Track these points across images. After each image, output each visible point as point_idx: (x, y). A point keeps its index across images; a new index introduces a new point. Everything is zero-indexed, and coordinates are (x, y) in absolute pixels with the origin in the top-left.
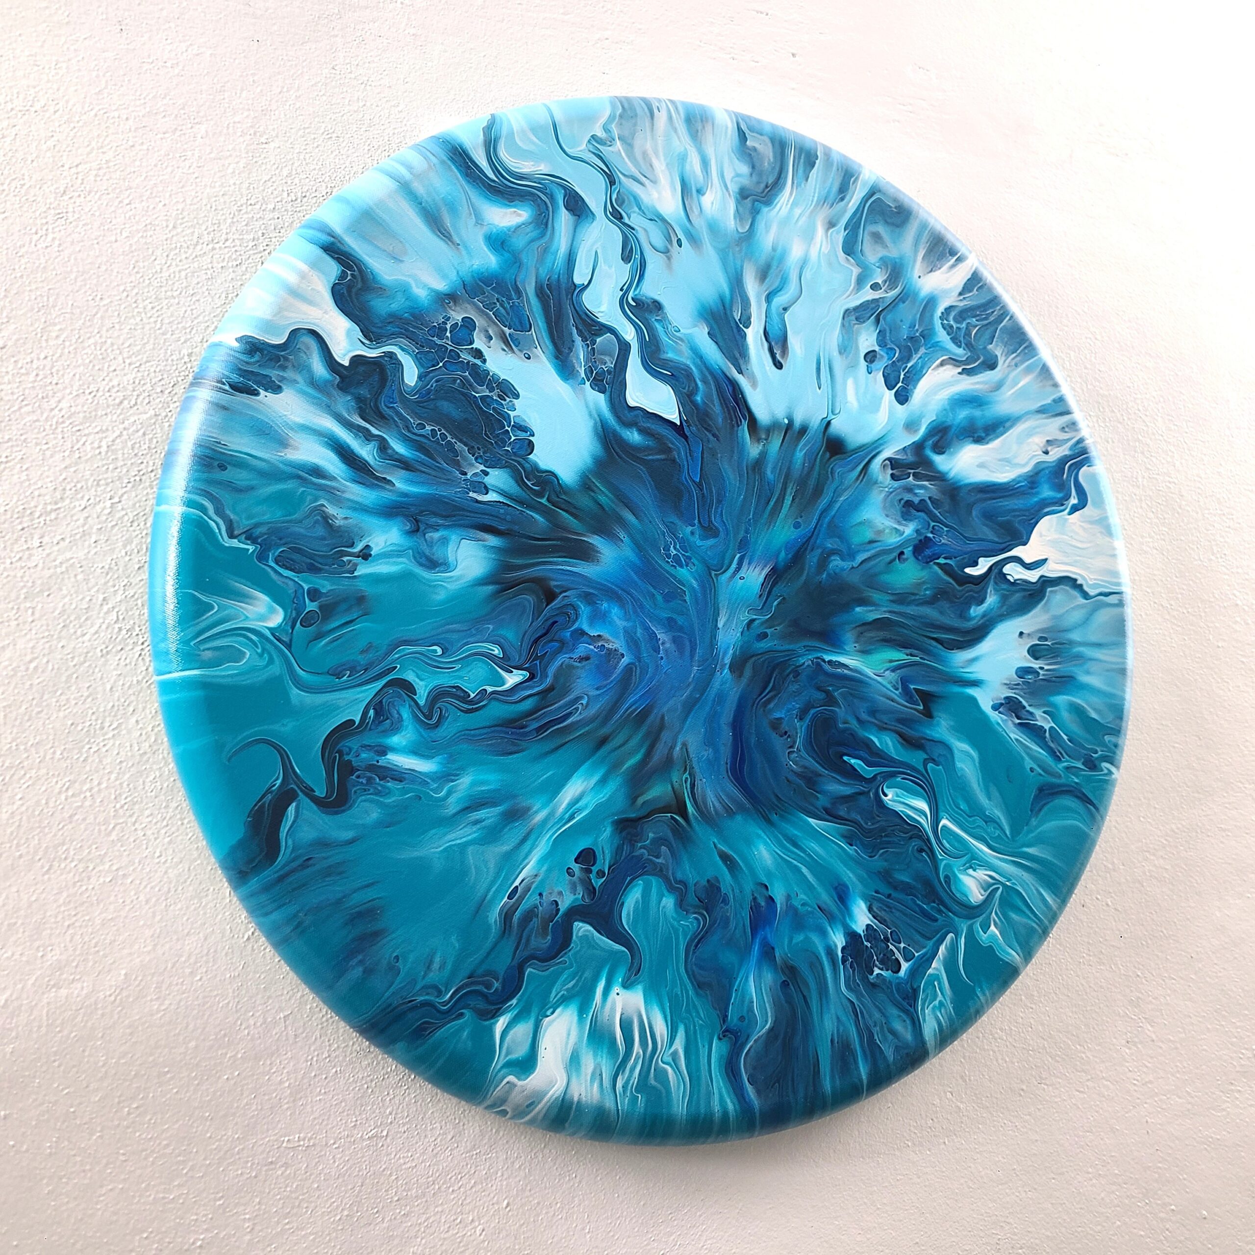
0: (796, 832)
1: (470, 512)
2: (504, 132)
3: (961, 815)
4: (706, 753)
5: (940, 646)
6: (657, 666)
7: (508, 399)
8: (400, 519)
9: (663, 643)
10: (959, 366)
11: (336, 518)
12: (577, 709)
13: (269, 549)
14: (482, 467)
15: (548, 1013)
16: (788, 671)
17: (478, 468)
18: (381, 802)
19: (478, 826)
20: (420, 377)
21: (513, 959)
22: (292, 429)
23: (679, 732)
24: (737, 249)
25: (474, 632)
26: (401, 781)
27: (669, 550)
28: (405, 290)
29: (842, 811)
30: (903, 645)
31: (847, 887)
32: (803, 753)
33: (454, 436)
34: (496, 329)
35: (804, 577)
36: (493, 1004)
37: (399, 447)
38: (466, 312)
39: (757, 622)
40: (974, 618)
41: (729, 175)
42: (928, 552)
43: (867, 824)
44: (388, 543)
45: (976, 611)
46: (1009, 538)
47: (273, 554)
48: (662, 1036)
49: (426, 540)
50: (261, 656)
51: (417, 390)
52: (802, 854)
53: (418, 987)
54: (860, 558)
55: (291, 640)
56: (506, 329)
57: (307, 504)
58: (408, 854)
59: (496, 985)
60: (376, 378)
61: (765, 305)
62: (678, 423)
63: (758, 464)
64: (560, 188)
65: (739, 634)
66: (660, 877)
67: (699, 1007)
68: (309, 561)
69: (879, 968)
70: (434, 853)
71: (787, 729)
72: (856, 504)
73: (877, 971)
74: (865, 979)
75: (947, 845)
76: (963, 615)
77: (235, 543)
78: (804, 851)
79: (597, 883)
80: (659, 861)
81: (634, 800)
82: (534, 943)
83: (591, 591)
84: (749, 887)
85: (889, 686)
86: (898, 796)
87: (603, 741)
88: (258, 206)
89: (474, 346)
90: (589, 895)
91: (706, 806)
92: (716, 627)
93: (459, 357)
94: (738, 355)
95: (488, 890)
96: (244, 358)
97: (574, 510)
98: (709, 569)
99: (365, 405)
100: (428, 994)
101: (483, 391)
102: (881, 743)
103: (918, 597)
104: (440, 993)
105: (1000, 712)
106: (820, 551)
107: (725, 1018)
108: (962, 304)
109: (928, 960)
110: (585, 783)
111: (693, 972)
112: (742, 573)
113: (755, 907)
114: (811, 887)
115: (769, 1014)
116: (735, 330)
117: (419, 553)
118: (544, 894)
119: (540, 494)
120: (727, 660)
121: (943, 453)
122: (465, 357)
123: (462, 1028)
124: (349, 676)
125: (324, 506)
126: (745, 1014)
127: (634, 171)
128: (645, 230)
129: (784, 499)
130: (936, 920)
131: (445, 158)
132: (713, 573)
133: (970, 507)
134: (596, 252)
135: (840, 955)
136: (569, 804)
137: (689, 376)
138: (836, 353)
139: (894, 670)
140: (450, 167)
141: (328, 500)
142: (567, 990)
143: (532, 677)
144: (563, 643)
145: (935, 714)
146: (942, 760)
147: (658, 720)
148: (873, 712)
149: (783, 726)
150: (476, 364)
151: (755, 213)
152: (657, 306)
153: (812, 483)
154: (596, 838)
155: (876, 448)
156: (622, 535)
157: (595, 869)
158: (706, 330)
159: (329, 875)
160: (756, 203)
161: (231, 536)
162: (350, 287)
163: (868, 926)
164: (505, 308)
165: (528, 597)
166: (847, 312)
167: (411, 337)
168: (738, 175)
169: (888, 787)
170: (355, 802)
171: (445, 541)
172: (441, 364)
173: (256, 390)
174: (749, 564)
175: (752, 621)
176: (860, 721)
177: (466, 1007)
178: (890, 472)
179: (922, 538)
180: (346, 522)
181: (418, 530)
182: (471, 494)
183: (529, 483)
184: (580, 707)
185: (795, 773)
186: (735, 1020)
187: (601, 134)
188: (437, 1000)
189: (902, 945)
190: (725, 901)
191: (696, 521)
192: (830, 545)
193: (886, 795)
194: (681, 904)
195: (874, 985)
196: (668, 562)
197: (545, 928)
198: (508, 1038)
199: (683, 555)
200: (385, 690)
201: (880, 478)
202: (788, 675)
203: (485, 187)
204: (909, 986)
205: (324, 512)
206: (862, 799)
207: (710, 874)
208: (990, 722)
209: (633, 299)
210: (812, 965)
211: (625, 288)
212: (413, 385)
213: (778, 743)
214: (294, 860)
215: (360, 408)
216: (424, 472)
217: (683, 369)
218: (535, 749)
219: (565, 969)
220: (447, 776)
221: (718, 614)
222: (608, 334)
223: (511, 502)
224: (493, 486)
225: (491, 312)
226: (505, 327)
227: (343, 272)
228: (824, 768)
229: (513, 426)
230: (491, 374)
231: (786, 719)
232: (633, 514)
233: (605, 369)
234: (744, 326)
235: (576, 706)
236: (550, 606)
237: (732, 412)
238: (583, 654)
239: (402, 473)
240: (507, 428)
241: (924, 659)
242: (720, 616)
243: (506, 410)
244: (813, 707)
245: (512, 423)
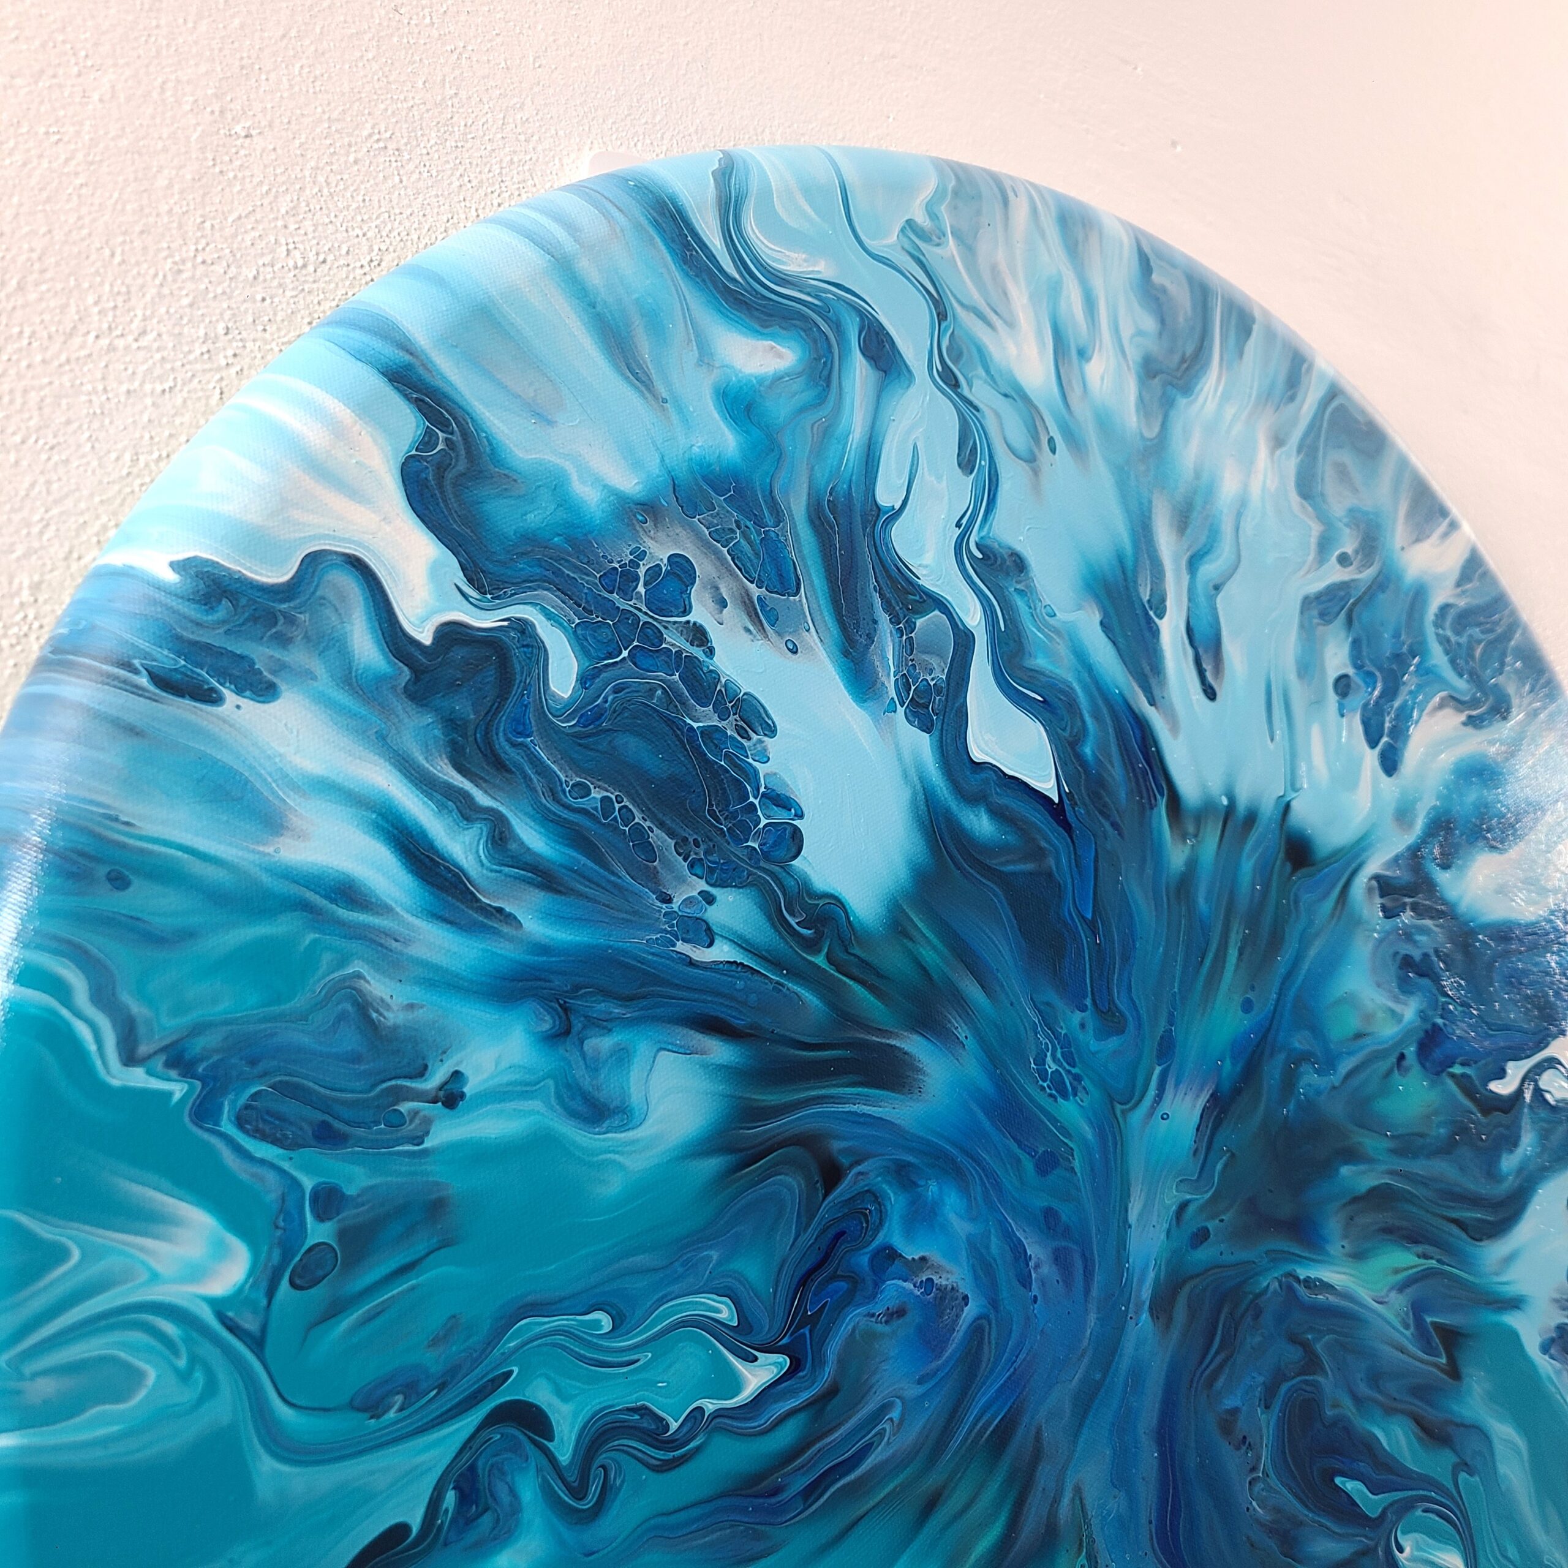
1: (677, 987)
2: (754, 187)
5: (1464, 1236)
6: (1028, 1318)
7: (755, 737)
8: (530, 1007)
9: (1037, 1266)
10: (1462, 711)
11: (388, 1007)
12: (882, 1433)
13: (224, 1090)
14: (703, 885)
16: (1243, 1307)
17: (693, 887)
20: (584, 680)
22: (294, 787)
24: (1142, 468)
25: (680, 1270)
28: (558, 486)
30: (1412, 1237)
32: (1274, 1481)
33: (649, 814)
34: (734, 585)
38: (676, 543)
39: (1191, 1208)
41: (1126, 332)
44: (504, 1064)
45: (1509, 1163)
47: (233, 1103)
49: (583, 1055)
50: (185, 1377)
51: (574, 709)
55: (264, 1329)
56: (755, 590)
57: (320, 972)
60: (490, 674)
61: (1188, 577)
62: (1056, 800)
63: (1185, 884)
64: (854, 314)
65: (1163, 1236)
68: (320, 1116)
72: (1331, 964)
76: (1492, 1174)
77: (138, 1078)
83: (910, 1158)
86: (1419, 1549)
87: (931, 1504)
88: (219, 269)
93: (662, 640)
94: (1147, 669)
96: (192, 611)
97: (876, 981)
98: (1112, 1100)
99: (465, 736)
102: (1389, 1440)
108: (1462, 603)
112: (1165, 1107)
116: (1143, 621)
117: (568, 1086)
119: (812, 945)
120: (1146, 1294)
122: (674, 640)
124: (401, 1409)
125: (359, 976)
127: (976, 297)
128: (998, 415)
129: (1225, 955)
131: (645, 223)
132: (1119, 1108)
134: (915, 447)
137: (1072, 705)
138: (1292, 677)
139: (1402, 1288)
140: (652, 239)
141: (371, 963)
143: (796, 1366)
144: (855, 1281)
148: (1375, 1378)
150: (691, 658)
151: (1167, 404)
152: (1019, 564)
153: (1267, 920)
158: (1097, 617)
160: (1169, 388)
161: (130, 1058)
162: (441, 468)
164: (750, 543)
165: (789, 1179)
166: (1307, 602)
167: (566, 589)
168: (1140, 333)
169: (1404, 1533)
171: (622, 1056)
172: (625, 654)
173: (213, 690)
174: (1177, 1085)
175: (1183, 1207)
179: (1429, 1026)
180: (410, 1016)
181: (567, 1032)
182: (681, 947)
183: (793, 921)
184: (888, 1427)
187: (922, 219)
191: (1088, 1002)
192: (1297, 1045)
199: (1069, 1072)
200: (484, 1434)
201: (1366, 913)
202: (1243, 1316)
203: (720, 292)
205: (359, 991)
206: (1367, 1564)
209: (977, 544)
212: (566, 696)
213: (1232, 1461)
215: (453, 743)
216: (580, 895)
217: (1062, 691)
221: (1129, 1196)
222: (937, 612)
223: (757, 964)
224: (723, 927)
225: (725, 550)
226: (752, 582)
227: (428, 432)
228: (1306, 1506)
229: (764, 795)
230: (723, 680)
231: (1244, 1408)
232: (983, 987)
233: (932, 683)
234: (1155, 613)
235: (879, 1427)
236: (830, 1198)
237: (1141, 780)
238: (893, 1304)
239: (539, 898)
240: (752, 799)
241: (1443, 1263)
242: (1132, 1199)
243: (750, 760)
244: (1285, 1378)
245: (762, 790)
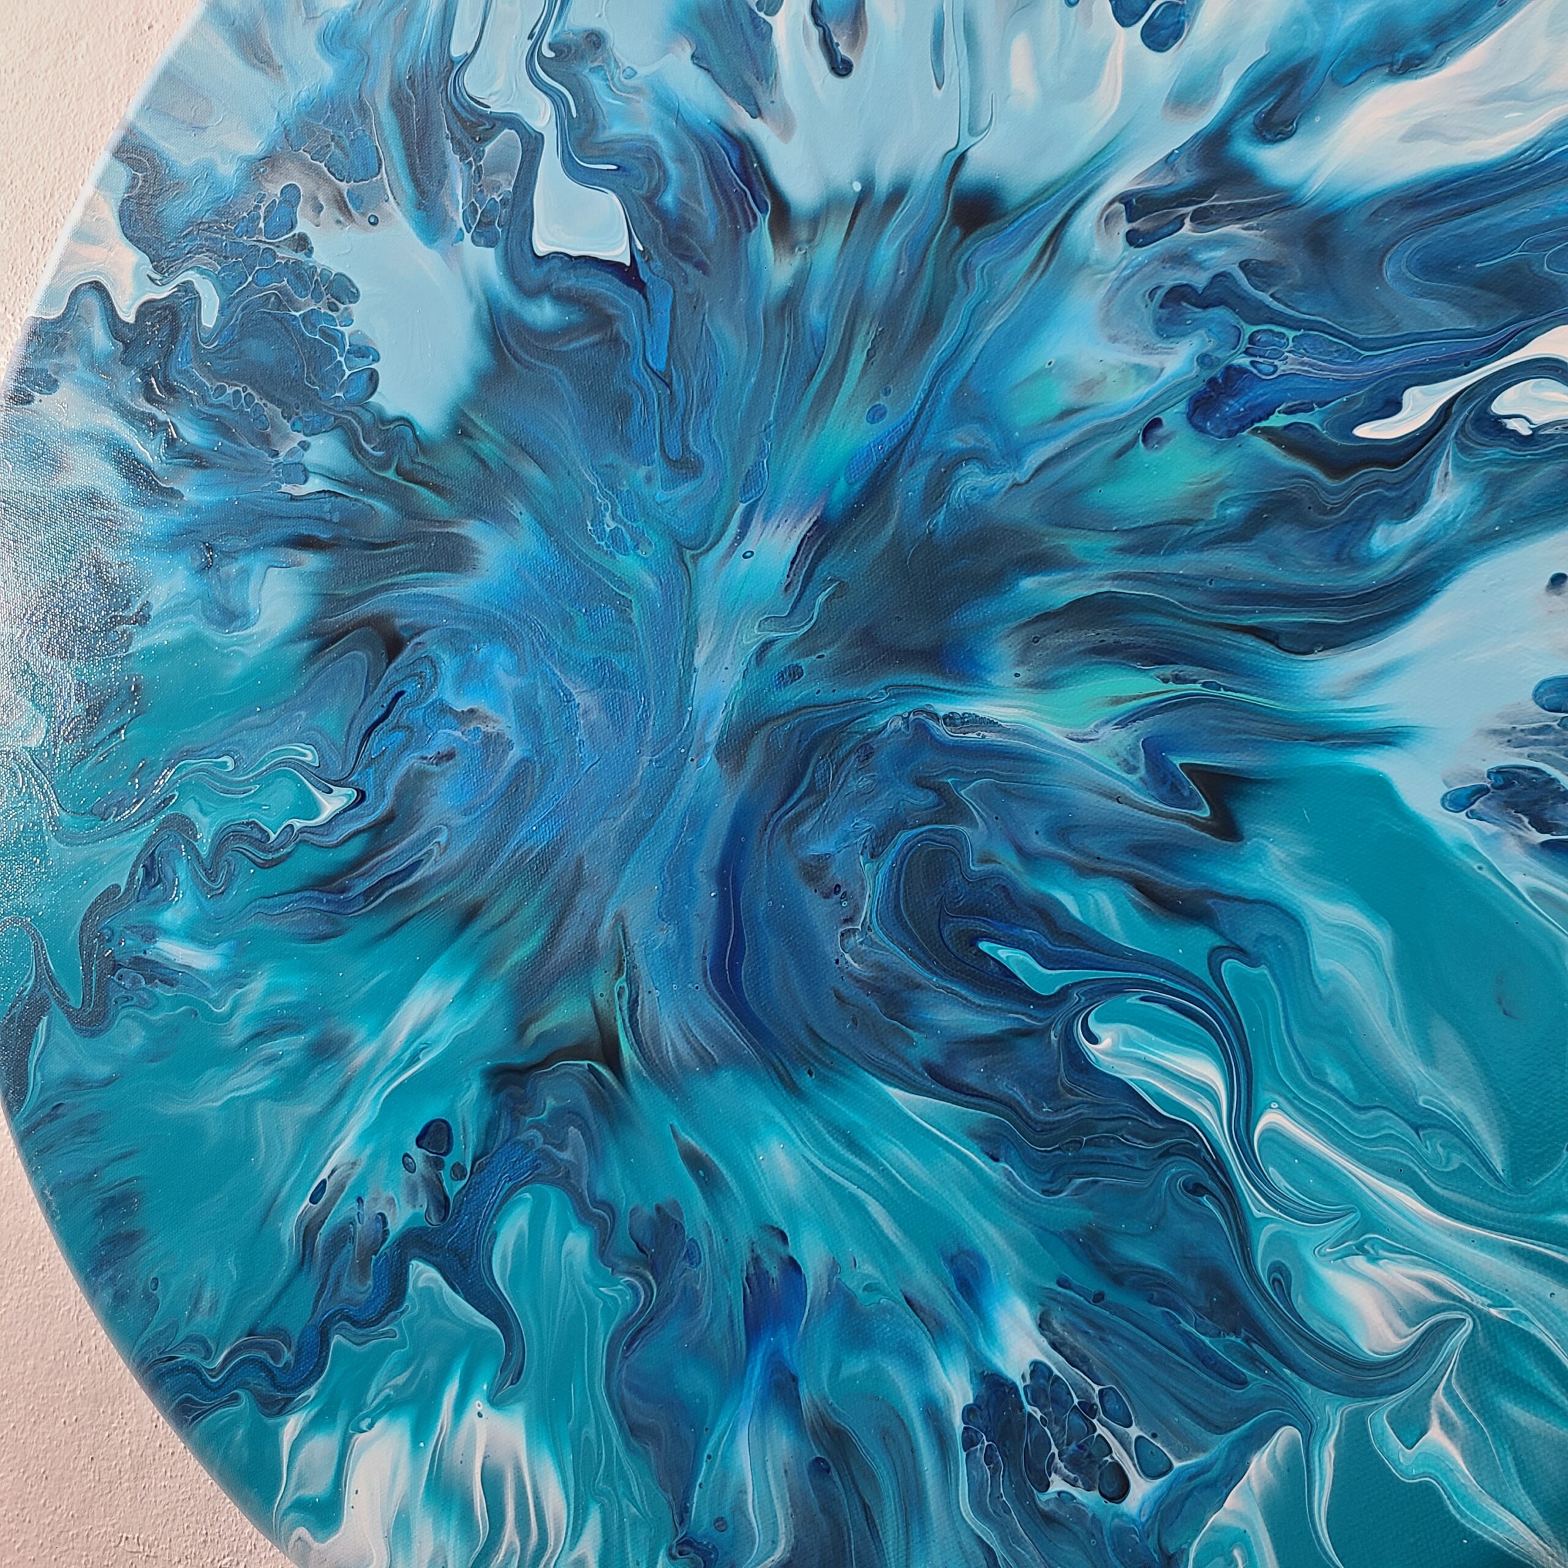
0: (855, 1117)
3: (1328, 1103)
4: (662, 936)
5: (1269, 649)
6: (573, 760)
7: (342, 307)
12: (430, 853)
14: (301, 437)
15: (364, 1425)
17: (294, 440)
18: (147, 1020)
19: (272, 1067)
21: (313, 1313)
23: (609, 894)
26: (172, 985)
27: (602, 522)
29: (973, 1074)
31: (982, 1262)
32: (878, 934)
35: (890, 529)
36: (285, 1390)
37: (192, 435)
38: (287, 178)
40: (1383, 558)
42: (1234, 406)
43: (1038, 1108)
46: (1517, 313)
48: (557, 1520)
52: (869, 1170)
53: (180, 1337)
54: (1034, 459)
56: (344, 186)
58: (175, 1108)
59: (288, 1355)
62: (628, 263)
65: (738, 677)
66: (564, 1188)
67: (630, 1473)
69: (1066, 1479)
70: (212, 1109)
71: (839, 879)
73: (1057, 1484)
74: (1023, 1499)
75: (1282, 1183)
78: (875, 1164)
79: (451, 1191)
80: (565, 1155)
81: (521, 1030)
82: (345, 1290)
84: (744, 1232)
85: (1111, 765)
86: (1128, 1042)
87: (471, 914)
89: (296, 231)
90: (438, 1211)
91: (659, 1051)
92: (690, 668)
93: (275, 257)
95: (284, 1181)
98: (680, 547)
100: (192, 1351)
101: (306, 304)
103: (1200, 528)
104: (208, 1354)
105: (1472, 815)
106: (930, 461)
107: (683, 1513)
109: (1211, 1485)
110: (439, 995)
111: (622, 1398)
112: (747, 545)
113: (756, 1279)
114: (887, 1250)
115: (782, 1529)
116: (749, 30)
118: (365, 1200)
119: (384, 465)
120: (712, 736)
121: (1289, 136)
122: (285, 254)
123: (234, 1423)
126: (726, 1512)
130: (1242, 1383)
132: (688, 553)
133: (1375, 258)
135: (958, 1425)
136: (410, 1034)
137: (651, 158)
139: (1123, 723)
142: (395, 1388)
145: (1249, 827)
146: (1268, 949)
147: (572, 866)
149: (833, 870)
152: (595, 40)
154: (453, 1102)
155: (1085, 181)
156: (518, 509)
157: (449, 1160)
158: (689, 51)
159: (79, 1133)
163: (1037, 1368)
164: (342, 149)
165: (360, 653)
169: (1100, 1020)
170: (115, 1016)
172: (250, 279)
175: (767, 645)
176: (1022, 853)
177: (243, 1385)
178: (1124, 227)
179: (1217, 372)
182: (285, 488)
183: (368, 447)
184: (436, 849)
185: (858, 980)
186: (706, 1521)
188: (204, 1364)
189: (1134, 1432)
190: (692, 1256)
191: (656, 454)
193: (1093, 1039)
194: (602, 1249)
195: (1049, 1519)
196: (598, 547)
197: (364, 1265)
198: (302, 1456)
201: (1097, 251)
204: (1151, 1543)
206: (1026, 1043)
207: (664, 1194)
208: (1441, 844)
210: (885, 1435)
211: (537, 30)
214: (43, 1104)
216: (222, 467)
217: (639, 150)
218: (362, 929)
219: (393, 1347)
220: (235, 977)
221: (696, 639)
222: (506, 131)
223: (342, 488)
224: (316, 465)
225: (323, 164)
226: (342, 181)
227: (134, 177)
228: (929, 969)
229: (349, 352)
230: (319, 271)
231: (839, 856)
232: (540, 465)
233: (498, 200)
234: (766, 14)
235: (428, 848)
236: (393, 665)
237: (737, 207)
238: (443, 749)
239: (195, 475)
240: (339, 358)
241: (1218, 687)
242: (700, 643)
243: (338, 327)
244: (904, 826)
245: (347, 347)
